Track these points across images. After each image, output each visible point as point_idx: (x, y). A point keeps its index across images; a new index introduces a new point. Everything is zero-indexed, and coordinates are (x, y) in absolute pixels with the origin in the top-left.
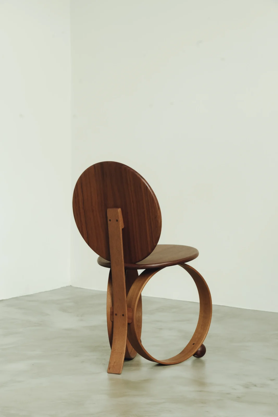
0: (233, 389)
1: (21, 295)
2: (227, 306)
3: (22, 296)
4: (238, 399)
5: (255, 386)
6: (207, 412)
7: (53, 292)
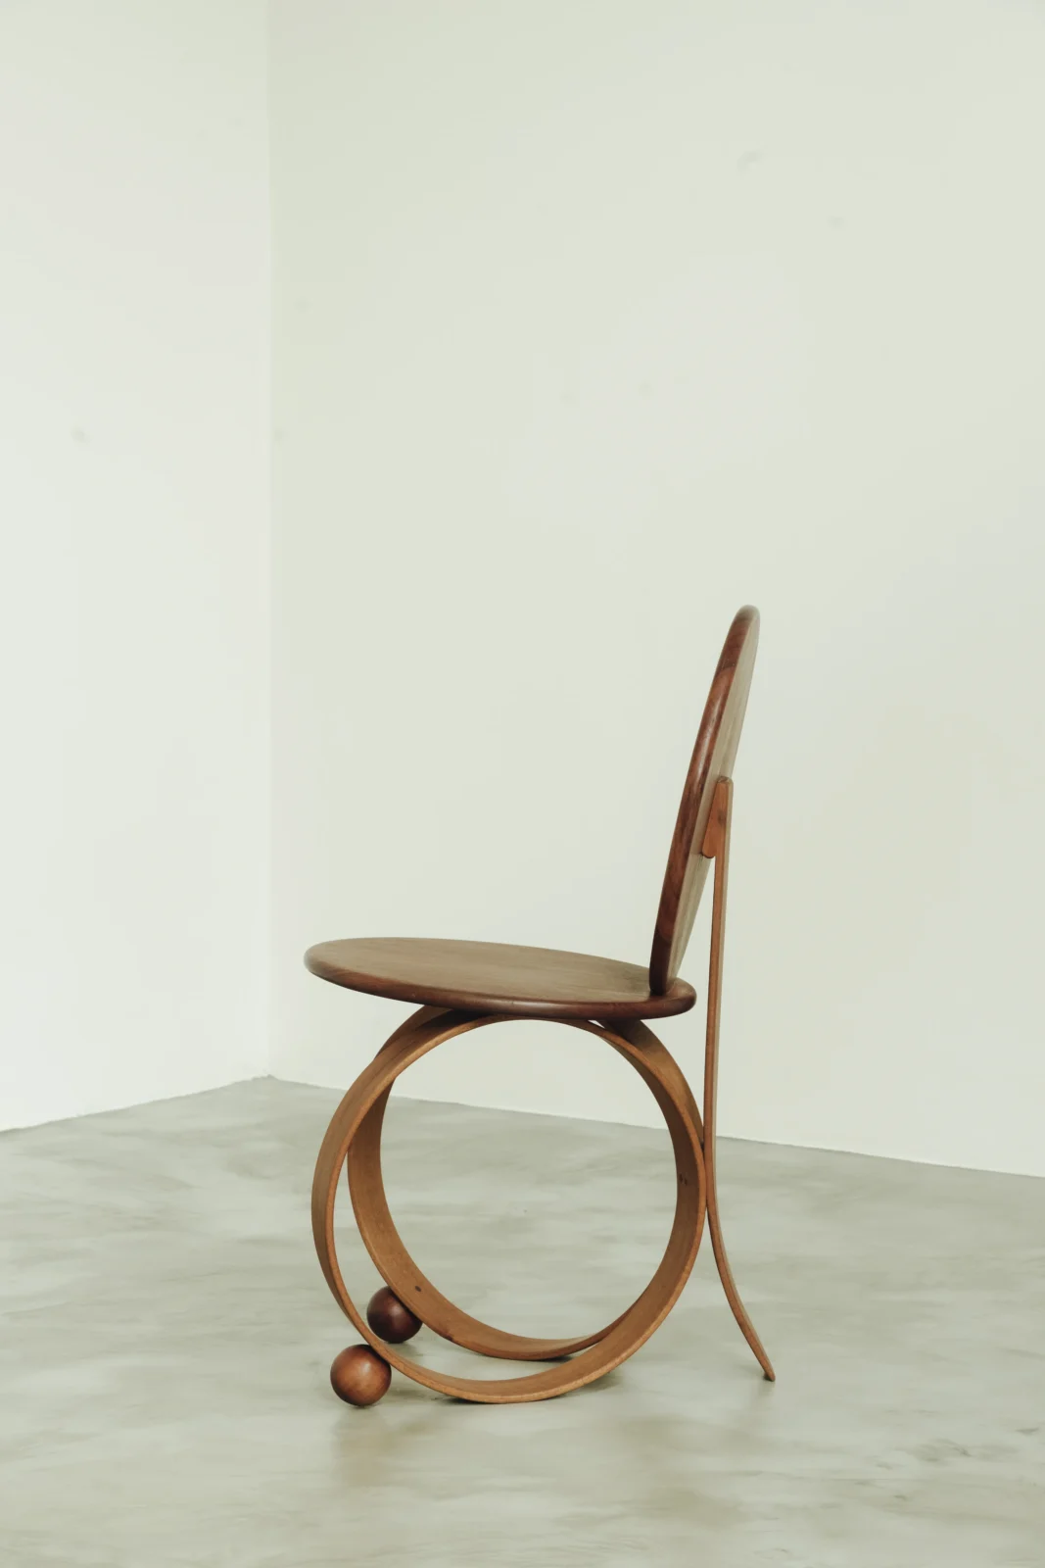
0: (880, 1466)
1: (83, 1114)
2: (857, 1155)
3: (88, 1117)
4: (901, 1503)
5: (965, 1453)
6: (783, 1550)
7: (207, 1099)
